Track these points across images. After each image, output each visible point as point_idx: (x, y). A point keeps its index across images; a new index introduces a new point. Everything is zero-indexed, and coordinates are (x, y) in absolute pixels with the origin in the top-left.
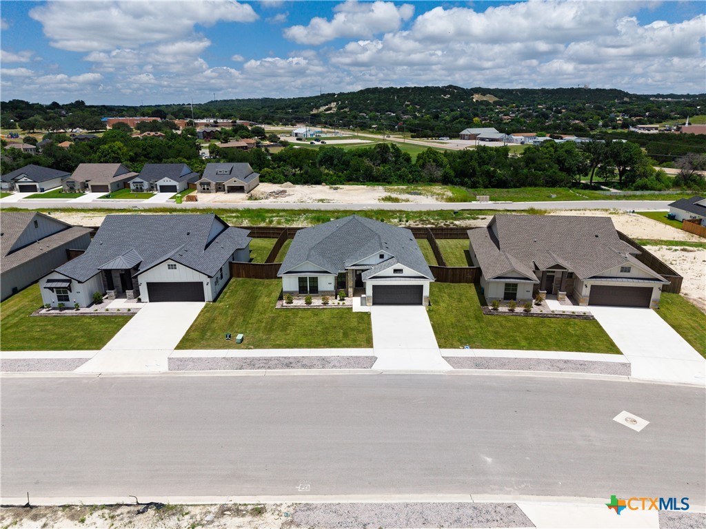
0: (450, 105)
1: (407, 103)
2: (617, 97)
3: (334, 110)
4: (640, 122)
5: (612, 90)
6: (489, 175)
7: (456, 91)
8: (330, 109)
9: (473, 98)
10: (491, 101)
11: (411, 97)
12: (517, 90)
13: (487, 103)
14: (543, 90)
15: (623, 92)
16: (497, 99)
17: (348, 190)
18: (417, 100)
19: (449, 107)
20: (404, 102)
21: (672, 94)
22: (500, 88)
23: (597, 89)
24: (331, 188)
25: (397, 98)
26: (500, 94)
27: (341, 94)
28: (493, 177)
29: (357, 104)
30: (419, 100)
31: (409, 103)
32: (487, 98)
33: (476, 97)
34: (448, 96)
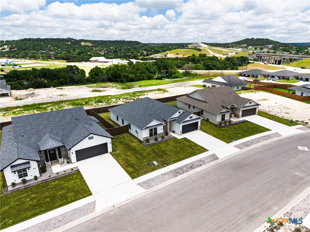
0: (72, 47)
1: (49, 46)
2: (137, 44)
3: (7, 50)
4: (152, 54)
5: (135, 42)
7: (73, 41)
8: (5, 49)
9: (81, 44)
10: (90, 45)
11: (51, 43)
12: (99, 41)
13: (89, 47)
14: (109, 41)
15: (139, 42)
16: (92, 45)
17: (68, 89)
18: (54, 45)
19: (72, 48)
20: (48, 46)
21: (153, 43)
22: (91, 40)
23: (130, 41)
24: (58, 89)
25: (43, 43)
26: (93, 42)
27: (7, 41)
28: (128, 77)
29: (21, 46)
30: (55, 44)
31: (50, 46)
32: (88, 44)
33: (83, 44)
34: (69, 43)
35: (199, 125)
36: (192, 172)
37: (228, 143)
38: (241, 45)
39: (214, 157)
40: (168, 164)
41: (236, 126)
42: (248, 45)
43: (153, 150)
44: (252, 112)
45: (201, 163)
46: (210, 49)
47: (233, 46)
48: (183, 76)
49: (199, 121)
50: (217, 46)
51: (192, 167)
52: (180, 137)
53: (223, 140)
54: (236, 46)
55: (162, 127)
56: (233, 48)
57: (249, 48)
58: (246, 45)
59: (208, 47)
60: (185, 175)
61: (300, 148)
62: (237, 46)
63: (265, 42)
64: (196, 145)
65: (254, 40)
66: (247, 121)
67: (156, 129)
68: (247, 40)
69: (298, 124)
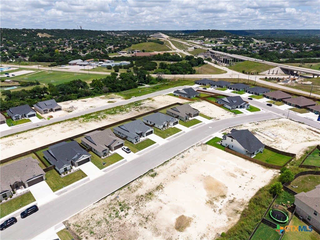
0: (30, 40)
1: (3, 39)
4: (119, 50)
6: (120, 87)
7: (29, 32)
10: (49, 37)
16: (51, 36)
21: (113, 31)
23: (90, 30)
24: (83, 101)
30: (10, 37)
31: (5, 39)
32: (45, 35)
33: (40, 35)
34: (25, 35)
35: (178, 122)
36: (179, 136)
37: (188, 127)
38: (199, 37)
39: (184, 132)
40: (172, 135)
41: (191, 121)
42: (205, 37)
43: (166, 132)
44: (197, 115)
45: (181, 134)
46: (172, 41)
47: (192, 38)
48: (157, 82)
49: (178, 121)
50: (178, 38)
51: (179, 135)
52: (173, 127)
53: (187, 127)
54: (194, 38)
55: (166, 124)
56: (192, 40)
57: (206, 40)
58: (203, 37)
59: (170, 38)
60: (177, 137)
61: (209, 127)
62: (196, 38)
63: (219, 34)
64: (178, 129)
65: (210, 32)
66: (195, 119)
67: (165, 125)
68: (204, 32)
69: (212, 119)
